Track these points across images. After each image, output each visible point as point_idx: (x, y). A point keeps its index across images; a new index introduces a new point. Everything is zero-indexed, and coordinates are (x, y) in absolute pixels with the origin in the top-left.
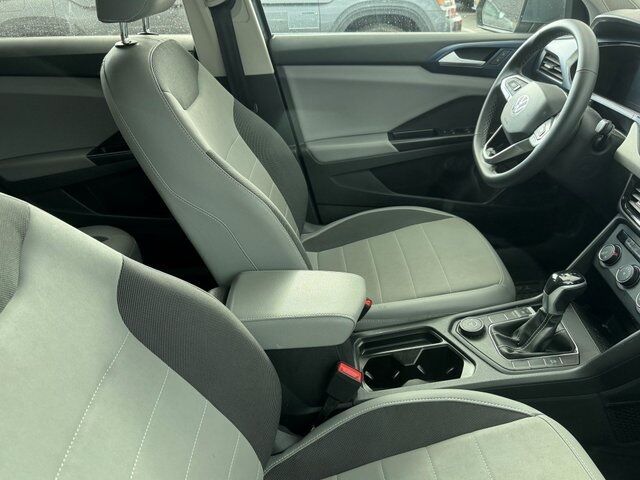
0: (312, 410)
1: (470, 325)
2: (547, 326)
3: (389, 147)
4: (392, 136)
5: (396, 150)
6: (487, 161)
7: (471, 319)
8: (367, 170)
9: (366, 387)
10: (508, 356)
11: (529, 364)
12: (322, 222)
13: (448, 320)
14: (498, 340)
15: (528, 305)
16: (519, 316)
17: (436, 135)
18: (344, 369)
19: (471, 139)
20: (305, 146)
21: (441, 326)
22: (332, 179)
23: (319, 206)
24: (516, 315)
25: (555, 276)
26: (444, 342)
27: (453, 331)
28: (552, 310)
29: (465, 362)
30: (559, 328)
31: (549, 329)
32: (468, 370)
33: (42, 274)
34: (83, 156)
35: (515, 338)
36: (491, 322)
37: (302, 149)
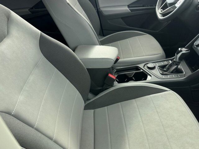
0: (100, 88)
1: (150, 65)
2: (176, 65)
3: (128, 10)
4: (129, 6)
5: (130, 11)
6: (160, 14)
7: (151, 64)
8: (120, 18)
9: (116, 82)
10: (162, 74)
11: (169, 76)
12: (104, 36)
13: (143, 64)
14: (159, 70)
15: (170, 60)
16: (167, 63)
17: (143, 7)
18: (110, 75)
19: (155, 8)
20: (100, 9)
21: (141, 66)
22: (108, 21)
23: (103, 30)
24: (166, 63)
25: (180, 49)
26: (142, 70)
27: (145, 67)
28: (177, 60)
29: (148, 76)
30: (179, 67)
31: (176, 66)
32: (149, 78)
33: (15, 32)
34: (27, 10)
35: (165, 69)
36: (157, 65)
37: (99, 10)
